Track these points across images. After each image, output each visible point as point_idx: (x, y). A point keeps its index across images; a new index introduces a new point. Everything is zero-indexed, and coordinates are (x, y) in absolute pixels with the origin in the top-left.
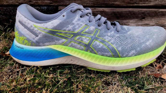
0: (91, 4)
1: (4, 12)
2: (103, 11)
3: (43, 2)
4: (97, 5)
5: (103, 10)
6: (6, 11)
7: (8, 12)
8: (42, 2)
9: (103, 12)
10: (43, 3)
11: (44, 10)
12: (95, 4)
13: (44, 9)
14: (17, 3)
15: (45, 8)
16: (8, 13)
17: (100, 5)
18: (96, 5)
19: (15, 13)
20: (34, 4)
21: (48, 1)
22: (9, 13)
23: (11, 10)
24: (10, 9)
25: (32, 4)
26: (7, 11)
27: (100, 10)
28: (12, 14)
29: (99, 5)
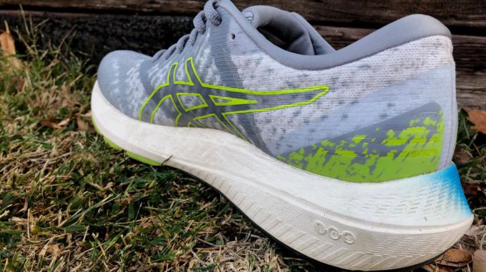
0: (310, 13)
1: (94, 25)
2: (339, 37)
3: (181, 5)
4: (325, 17)
5: (341, 34)
6: (98, 24)
7: (101, 26)
8: (179, 3)
9: (339, 40)
10: (182, 7)
11: (181, 26)
12: (321, 15)
13: (183, 24)
14: (123, 4)
15: (185, 21)
16: (101, 30)
17: (335, 17)
18: (323, 19)
19: (116, 29)
20: (161, 8)
21: (194, 2)
22: (105, 27)
23: (108, 23)
24: (106, 19)
25: (156, 8)
26: (100, 23)
27: (332, 34)
28: (110, 33)
29: (333, 20)
